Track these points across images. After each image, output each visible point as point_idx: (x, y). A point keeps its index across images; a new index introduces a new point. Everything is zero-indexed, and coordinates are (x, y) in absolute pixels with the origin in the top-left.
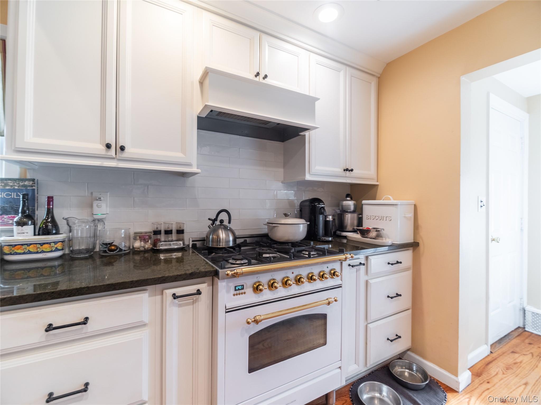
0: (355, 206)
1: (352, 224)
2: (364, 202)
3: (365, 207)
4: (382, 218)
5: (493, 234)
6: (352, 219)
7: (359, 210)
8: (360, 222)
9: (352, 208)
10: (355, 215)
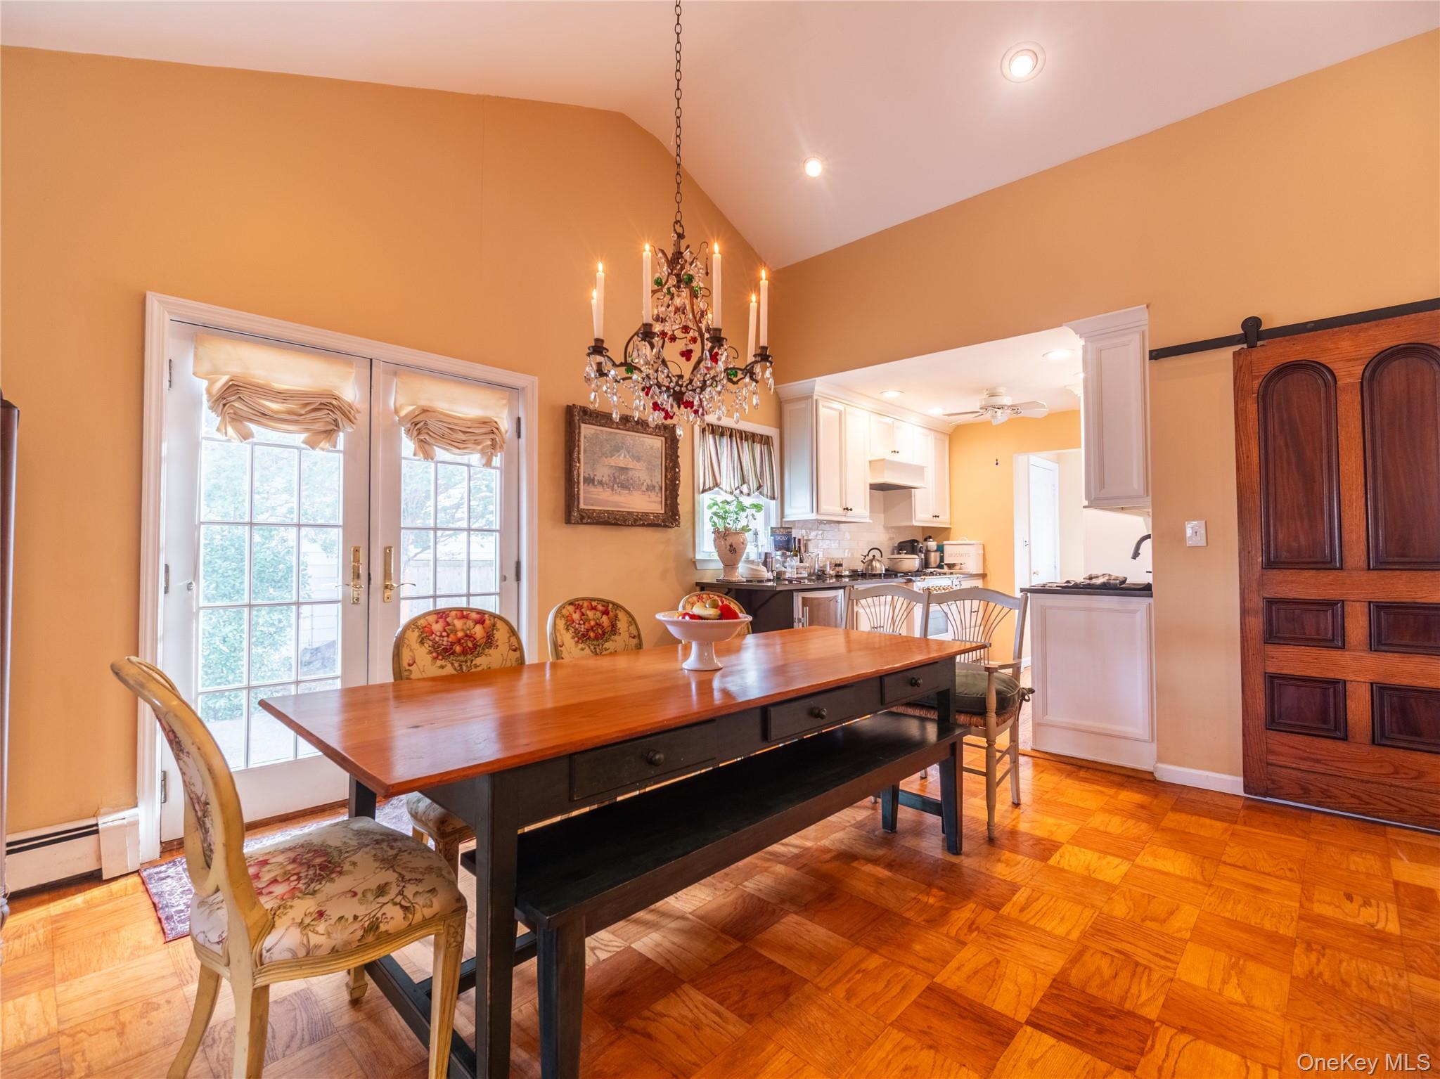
0: (938, 546)
1: (935, 562)
2: (945, 542)
3: (946, 547)
4: (962, 555)
5: (1034, 569)
6: (935, 557)
7: (940, 549)
8: (942, 559)
9: (935, 548)
10: (938, 554)
